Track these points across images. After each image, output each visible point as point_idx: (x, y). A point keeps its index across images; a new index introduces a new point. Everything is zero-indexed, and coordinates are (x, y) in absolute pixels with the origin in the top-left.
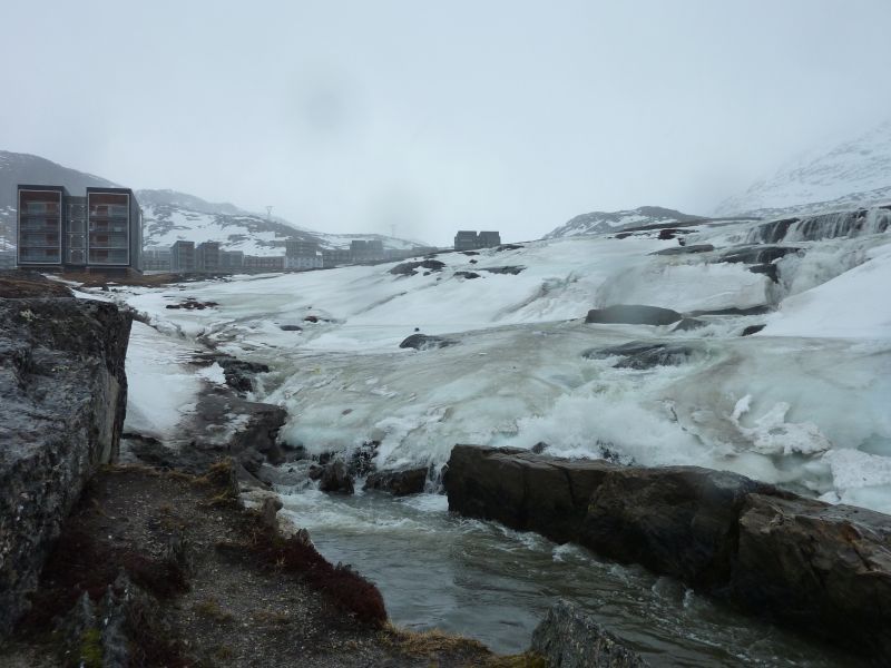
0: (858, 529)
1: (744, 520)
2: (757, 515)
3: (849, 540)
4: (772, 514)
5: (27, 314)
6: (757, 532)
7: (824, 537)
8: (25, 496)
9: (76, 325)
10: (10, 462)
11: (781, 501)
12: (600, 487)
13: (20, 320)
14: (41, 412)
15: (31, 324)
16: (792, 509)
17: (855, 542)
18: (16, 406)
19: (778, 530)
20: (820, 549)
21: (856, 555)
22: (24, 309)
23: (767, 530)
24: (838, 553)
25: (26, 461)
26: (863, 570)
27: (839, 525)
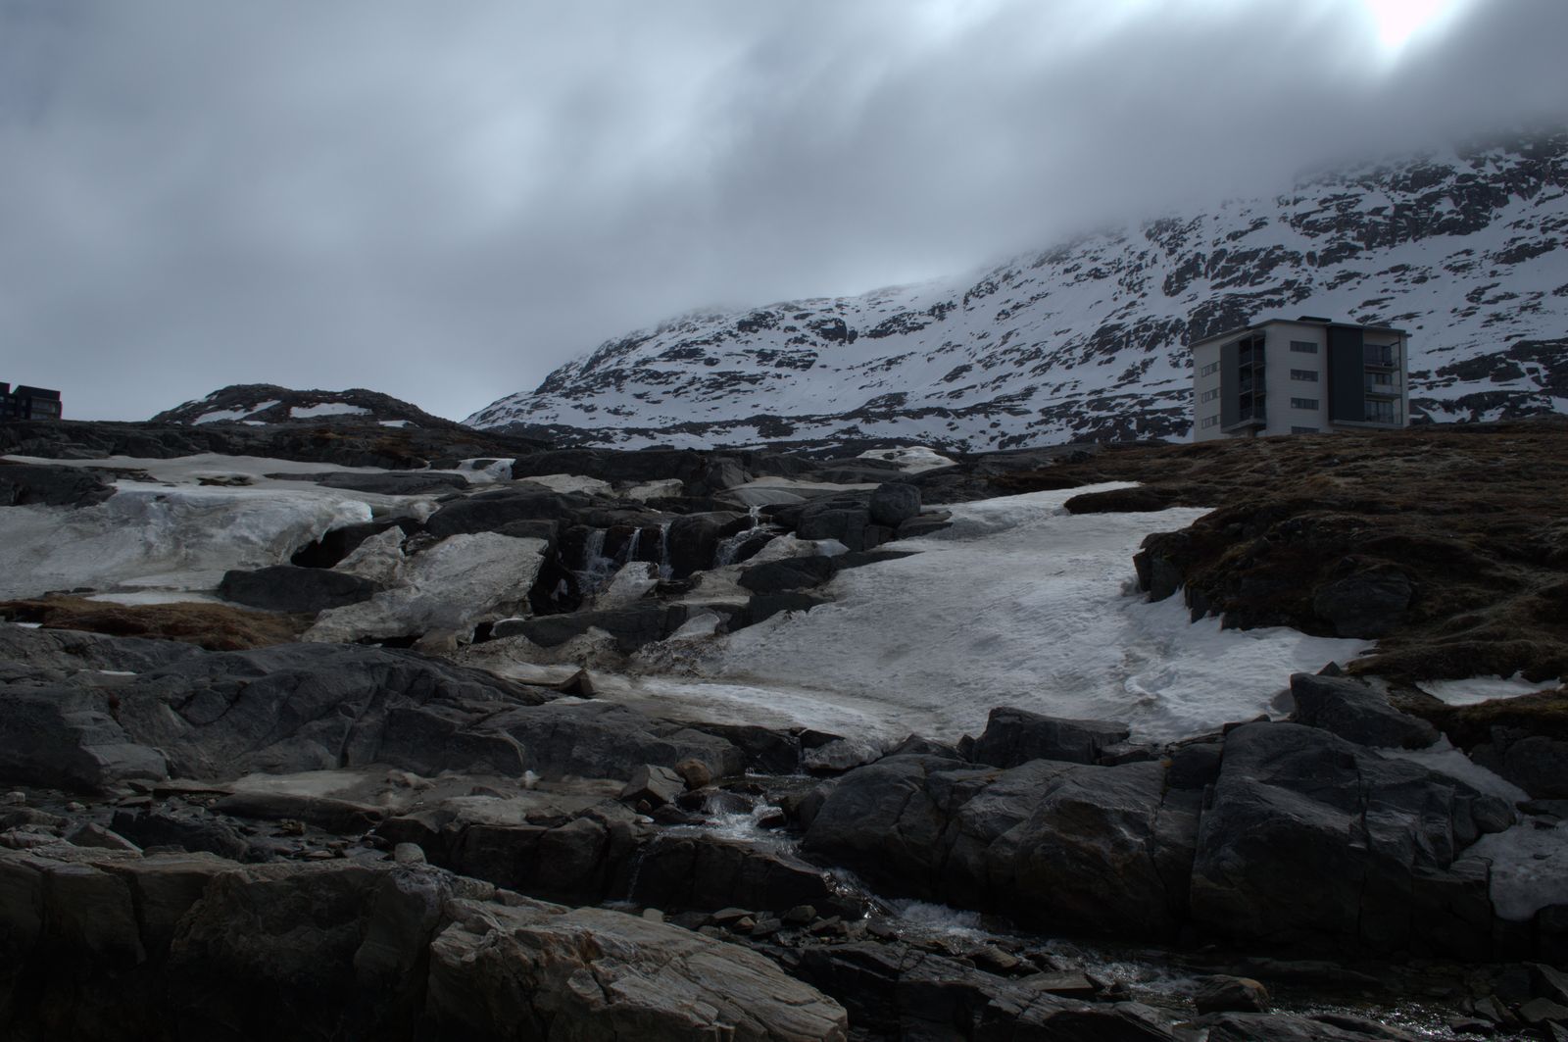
0: (600, 942)
1: (438, 943)
2: (462, 935)
3: (588, 961)
4: (482, 928)
6: (455, 961)
7: (551, 960)
11: (501, 908)
12: (196, 905)
16: (514, 920)
17: (593, 963)
19: (487, 955)
20: (546, 978)
21: (592, 981)
23: (471, 957)
24: (571, 982)
26: (603, 1005)
27: (577, 937)
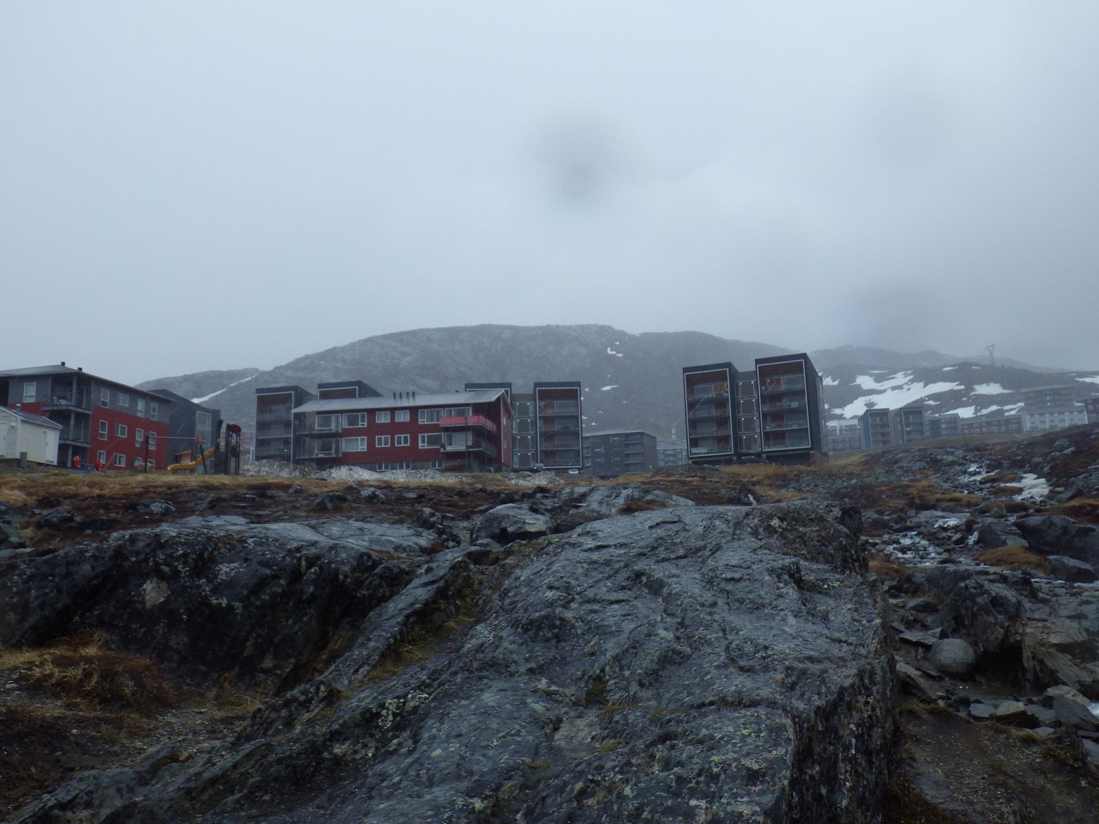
5: (775, 522)
8: (852, 726)
9: (823, 533)
10: (834, 689)
13: (771, 530)
14: (837, 635)
15: (782, 534)
18: (810, 627)
22: (771, 517)
25: (845, 689)
